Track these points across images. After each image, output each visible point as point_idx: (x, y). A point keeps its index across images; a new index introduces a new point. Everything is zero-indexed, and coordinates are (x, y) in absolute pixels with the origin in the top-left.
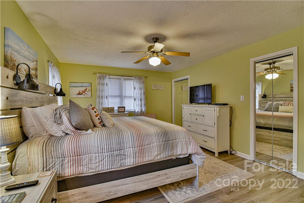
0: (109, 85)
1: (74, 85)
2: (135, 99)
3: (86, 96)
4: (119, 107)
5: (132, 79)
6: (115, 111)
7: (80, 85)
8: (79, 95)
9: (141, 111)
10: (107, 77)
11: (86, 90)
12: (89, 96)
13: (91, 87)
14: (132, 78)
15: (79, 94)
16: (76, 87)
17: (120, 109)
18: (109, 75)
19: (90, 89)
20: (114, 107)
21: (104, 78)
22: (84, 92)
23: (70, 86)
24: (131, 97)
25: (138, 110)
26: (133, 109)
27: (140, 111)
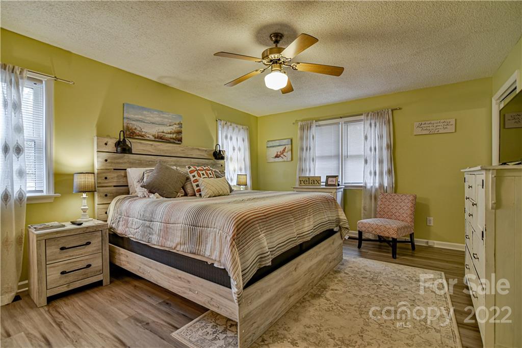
0: (316, 138)
1: (271, 144)
2: (366, 162)
3: (285, 159)
4: (328, 177)
5: (361, 120)
6: (322, 184)
7: (277, 143)
8: (277, 158)
9: (381, 186)
10: (314, 123)
11: (284, 150)
12: (289, 159)
13: (292, 144)
14: (362, 117)
15: (277, 156)
16: (273, 146)
17: (330, 179)
18: (316, 121)
19: (290, 147)
20: (320, 177)
21: (308, 127)
22: (282, 153)
23: (267, 147)
24: (357, 157)
25: (372, 185)
26: (362, 182)
27: (377, 185)
